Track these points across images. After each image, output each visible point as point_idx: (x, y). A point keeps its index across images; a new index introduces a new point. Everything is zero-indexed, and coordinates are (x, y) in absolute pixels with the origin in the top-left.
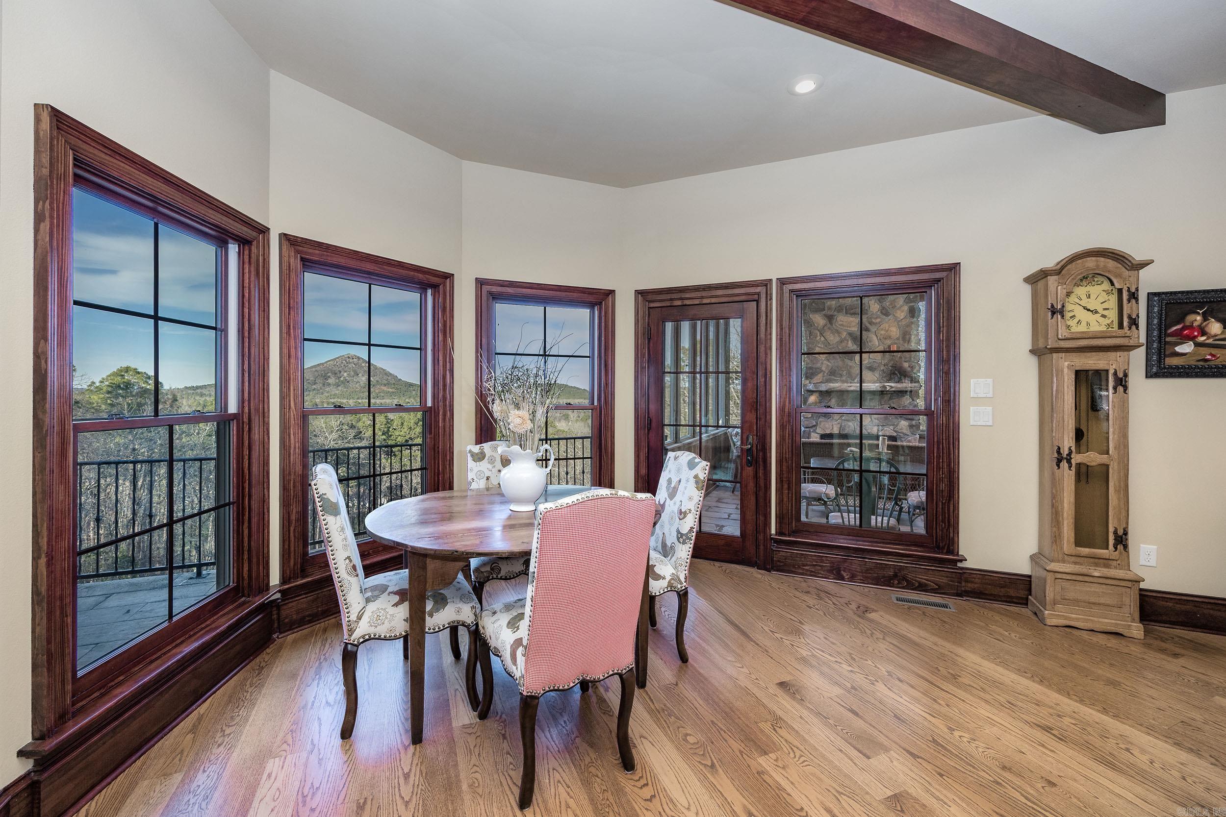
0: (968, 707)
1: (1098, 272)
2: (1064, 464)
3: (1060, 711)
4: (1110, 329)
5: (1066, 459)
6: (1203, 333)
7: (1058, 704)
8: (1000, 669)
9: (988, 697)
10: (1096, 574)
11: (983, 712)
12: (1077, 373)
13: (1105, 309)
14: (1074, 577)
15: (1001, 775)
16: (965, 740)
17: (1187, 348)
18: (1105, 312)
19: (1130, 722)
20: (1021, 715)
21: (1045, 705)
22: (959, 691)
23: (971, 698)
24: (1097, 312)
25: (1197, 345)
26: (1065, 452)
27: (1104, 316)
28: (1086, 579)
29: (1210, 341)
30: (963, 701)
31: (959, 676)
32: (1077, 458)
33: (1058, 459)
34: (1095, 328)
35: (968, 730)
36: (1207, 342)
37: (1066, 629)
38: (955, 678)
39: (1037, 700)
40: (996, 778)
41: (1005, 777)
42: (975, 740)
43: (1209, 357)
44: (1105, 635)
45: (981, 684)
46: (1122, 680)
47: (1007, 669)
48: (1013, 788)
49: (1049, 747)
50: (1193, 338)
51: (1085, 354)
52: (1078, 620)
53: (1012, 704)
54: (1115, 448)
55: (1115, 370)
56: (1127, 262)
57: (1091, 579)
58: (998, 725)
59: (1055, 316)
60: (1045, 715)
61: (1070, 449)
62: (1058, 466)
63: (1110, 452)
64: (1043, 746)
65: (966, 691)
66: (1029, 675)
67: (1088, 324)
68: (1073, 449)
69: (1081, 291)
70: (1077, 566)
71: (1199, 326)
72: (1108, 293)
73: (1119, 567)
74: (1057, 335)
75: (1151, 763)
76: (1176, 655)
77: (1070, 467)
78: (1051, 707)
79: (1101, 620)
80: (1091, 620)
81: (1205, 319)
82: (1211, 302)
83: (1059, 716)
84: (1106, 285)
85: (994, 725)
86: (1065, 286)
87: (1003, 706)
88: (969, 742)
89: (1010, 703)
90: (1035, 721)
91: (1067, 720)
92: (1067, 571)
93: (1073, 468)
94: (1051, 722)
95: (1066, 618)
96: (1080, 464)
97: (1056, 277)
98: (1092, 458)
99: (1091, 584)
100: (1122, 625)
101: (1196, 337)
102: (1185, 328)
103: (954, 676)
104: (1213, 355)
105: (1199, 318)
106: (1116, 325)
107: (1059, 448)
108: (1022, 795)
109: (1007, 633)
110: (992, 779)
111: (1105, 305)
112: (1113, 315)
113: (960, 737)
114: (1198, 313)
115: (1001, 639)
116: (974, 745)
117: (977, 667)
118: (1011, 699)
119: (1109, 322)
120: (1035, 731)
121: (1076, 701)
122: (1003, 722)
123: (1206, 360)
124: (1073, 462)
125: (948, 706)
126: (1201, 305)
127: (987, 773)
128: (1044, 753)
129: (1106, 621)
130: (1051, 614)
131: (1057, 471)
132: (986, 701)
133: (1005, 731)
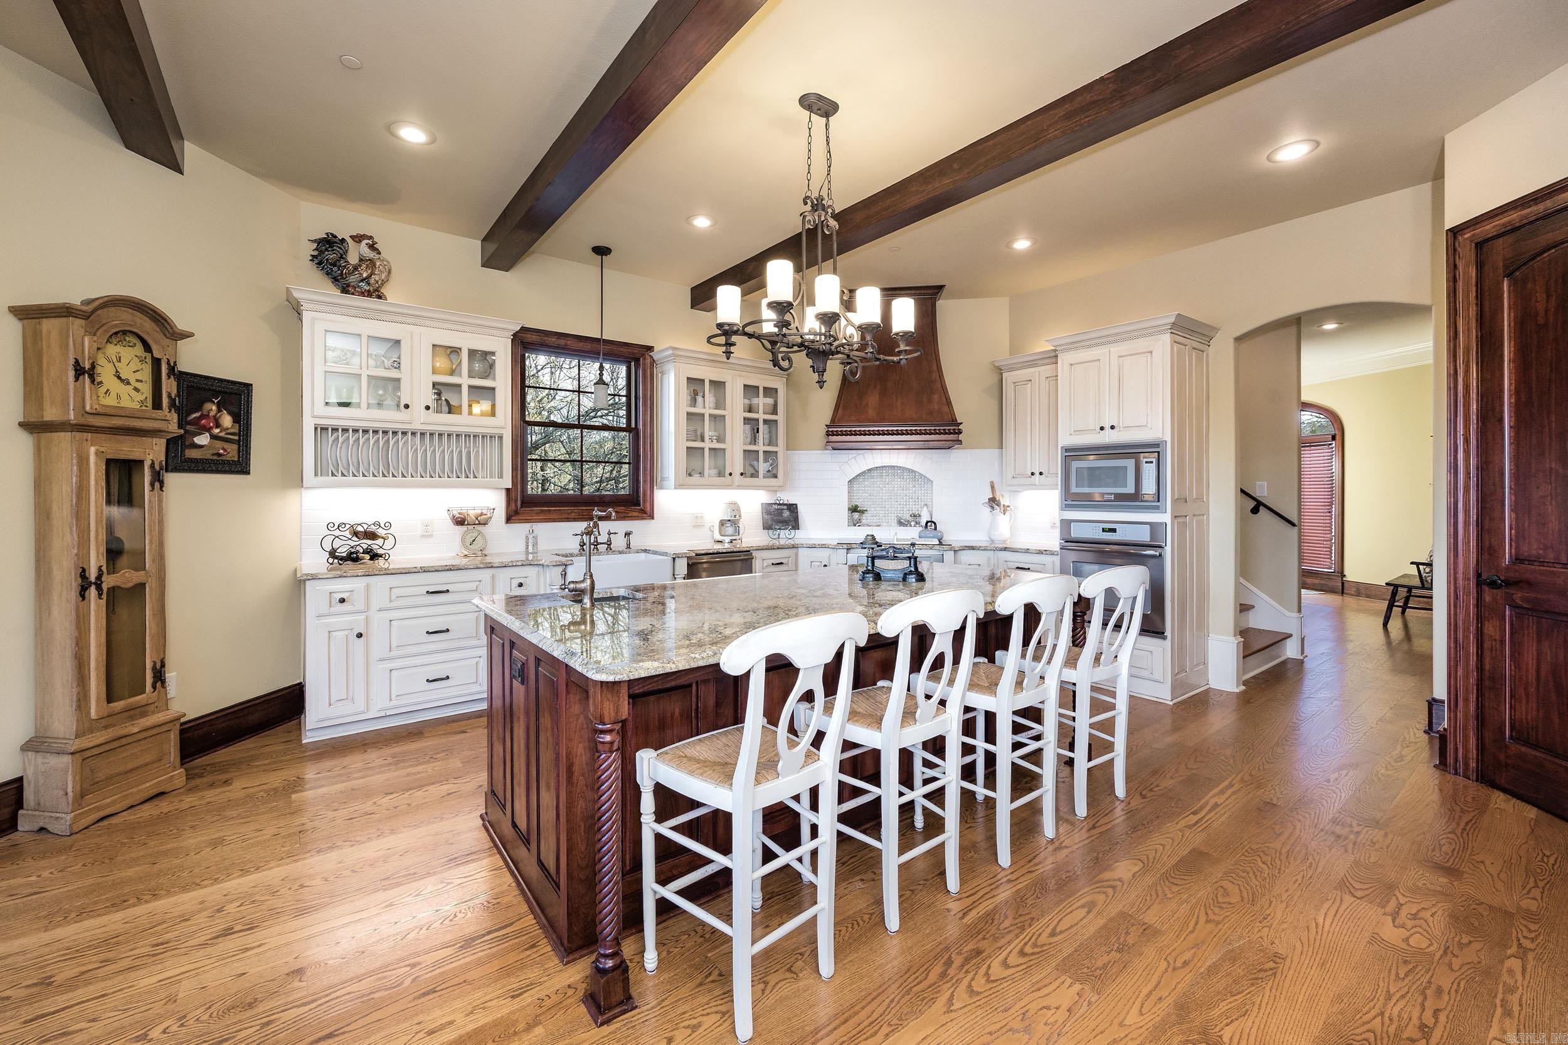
0: (120, 995)
1: (136, 330)
2: (93, 591)
3: (213, 906)
4: (144, 408)
5: (95, 583)
6: (218, 425)
7: (202, 902)
8: (88, 923)
9: (125, 963)
10: (136, 730)
11: (146, 982)
12: (109, 462)
13: (137, 381)
14: (107, 747)
15: (258, 1014)
16: (175, 1028)
17: (203, 440)
18: (138, 385)
19: (273, 864)
20: (187, 944)
21: (193, 914)
22: (80, 991)
23: (109, 983)
24: (128, 383)
25: (214, 437)
26: (93, 575)
27: (136, 390)
28: (124, 741)
29: (222, 434)
30: (103, 996)
31: (51, 977)
32: (108, 582)
33: (82, 586)
34: (126, 403)
35: (161, 1017)
36: (221, 434)
37: (101, 824)
38: (50, 984)
39: (180, 916)
40: (259, 1022)
41: (264, 1012)
42: (185, 1017)
43: (221, 451)
44: (147, 804)
45: (94, 959)
46: (222, 834)
47: (100, 915)
48: (283, 1011)
49: (255, 944)
50: (209, 430)
51: (117, 437)
52: (113, 803)
53: (162, 944)
54: (153, 561)
55: (153, 461)
56: (168, 327)
57: (130, 740)
58: (181, 977)
59: (81, 377)
60: (206, 922)
61: (100, 569)
62: (83, 597)
63: (147, 566)
64: (247, 950)
65: (88, 983)
66: (133, 901)
67: (118, 397)
68: (104, 569)
69: (112, 350)
70: (110, 730)
71: (214, 416)
72: (142, 361)
73: (158, 710)
74: (84, 407)
75: (326, 880)
76: (226, 782)
77: (100, 596)
78: (200, 911)
79: (140, 788)
80: (130, 793)
81: (219, 411)
82: (225, 393)
83: (219, 910)
84: (139, 349)
85: (180, 981)
86: (95, 338)
87: (154, 955)
88: (182, 1025)
89: (158, 945)
90: (209, 937)
91: (231, 908)
92: (98, 742)
93: (104, 596)
94: (220, 924)
95: (99, 809)
96: (113, 588)
97: (82, 322)
98: (125, 577)
99: (129, 746)
100: (165, 780)
101: (211, 428)
102: (202, 417)
103: (42, 983)
104: (225, 450)
105: (214, 408)
106: (150, 403)
107: (84, 570)
108: (298, 1006)
109: (34, 878)
110: (258, 1027)
111: (139, 376)
112: (147, 389)
113: (164, 1032)
114: (213, 402)
115: (38, 890)
116: (191, 1022)
117: (58, 945)
118: (153, 940)
119: (142, 398)
120: (221, 945)
121: (212, 884)
122: (183, 969)
123: (219, 455)
124: (105, 587)
125: (94, 1020)
126: (216, 394)
127: (246, 1029)
128: (258, 954)
129: (148, 785)
130: (80, 814)
131: (81, 604)
132: (130, 969)
133: (198, 974)
